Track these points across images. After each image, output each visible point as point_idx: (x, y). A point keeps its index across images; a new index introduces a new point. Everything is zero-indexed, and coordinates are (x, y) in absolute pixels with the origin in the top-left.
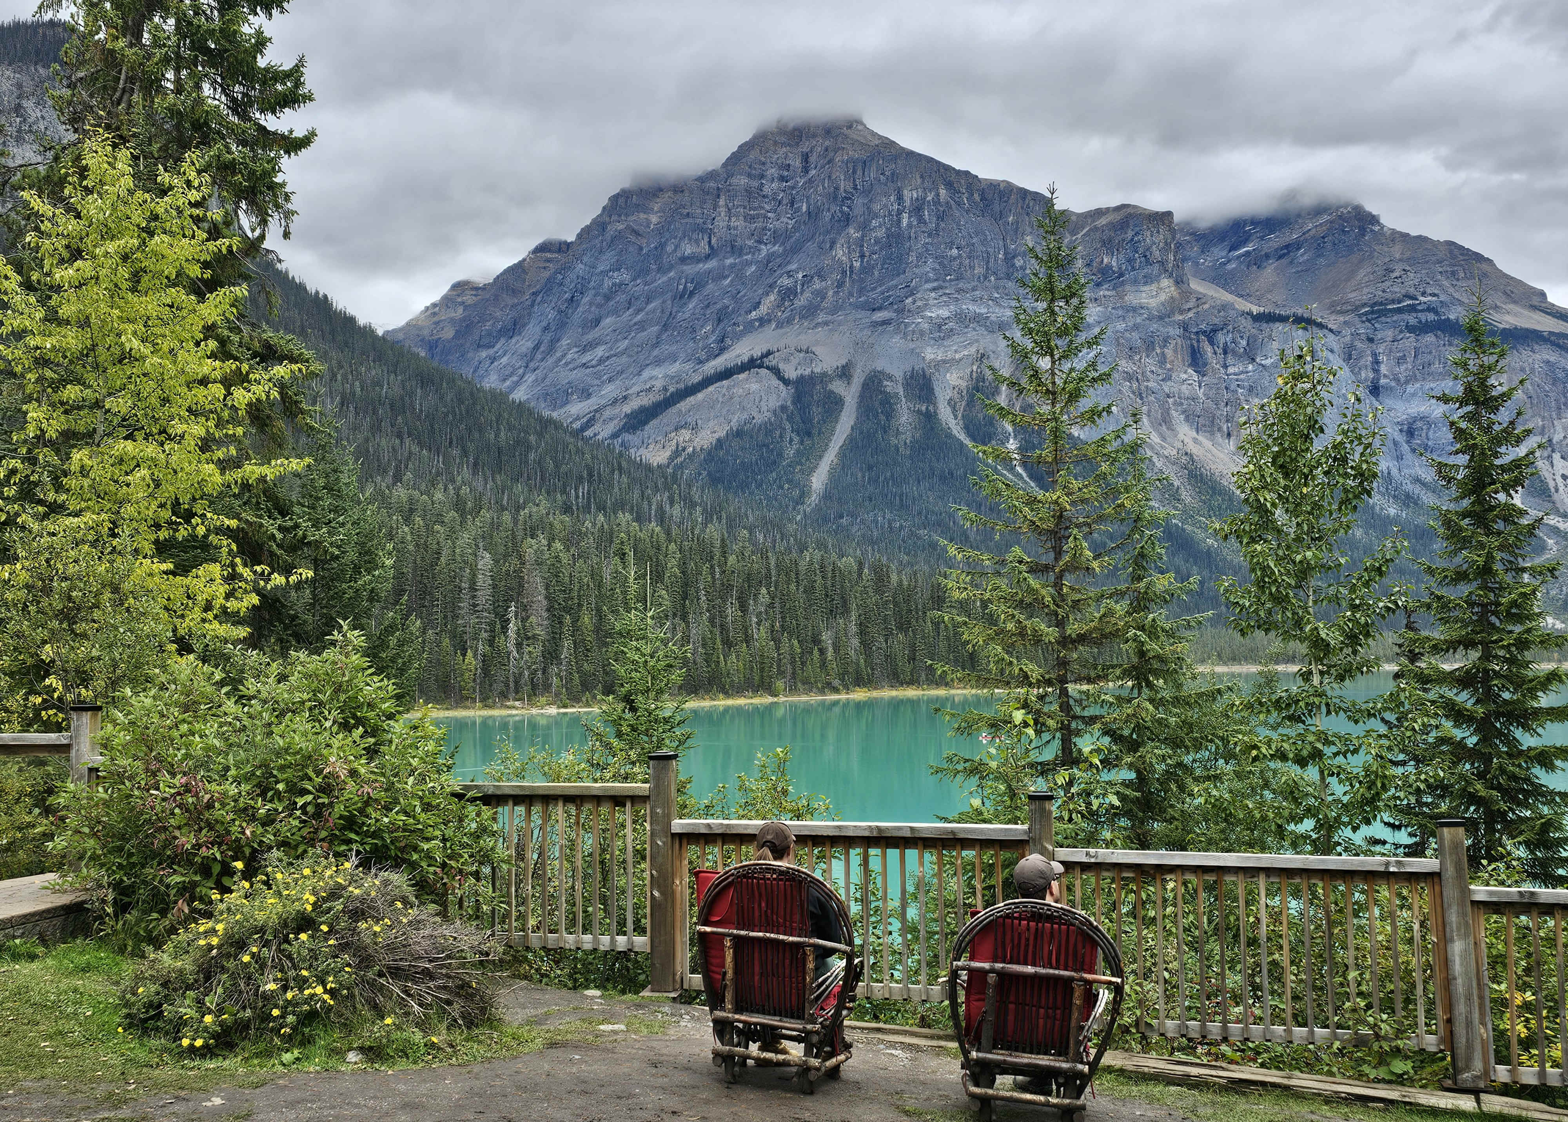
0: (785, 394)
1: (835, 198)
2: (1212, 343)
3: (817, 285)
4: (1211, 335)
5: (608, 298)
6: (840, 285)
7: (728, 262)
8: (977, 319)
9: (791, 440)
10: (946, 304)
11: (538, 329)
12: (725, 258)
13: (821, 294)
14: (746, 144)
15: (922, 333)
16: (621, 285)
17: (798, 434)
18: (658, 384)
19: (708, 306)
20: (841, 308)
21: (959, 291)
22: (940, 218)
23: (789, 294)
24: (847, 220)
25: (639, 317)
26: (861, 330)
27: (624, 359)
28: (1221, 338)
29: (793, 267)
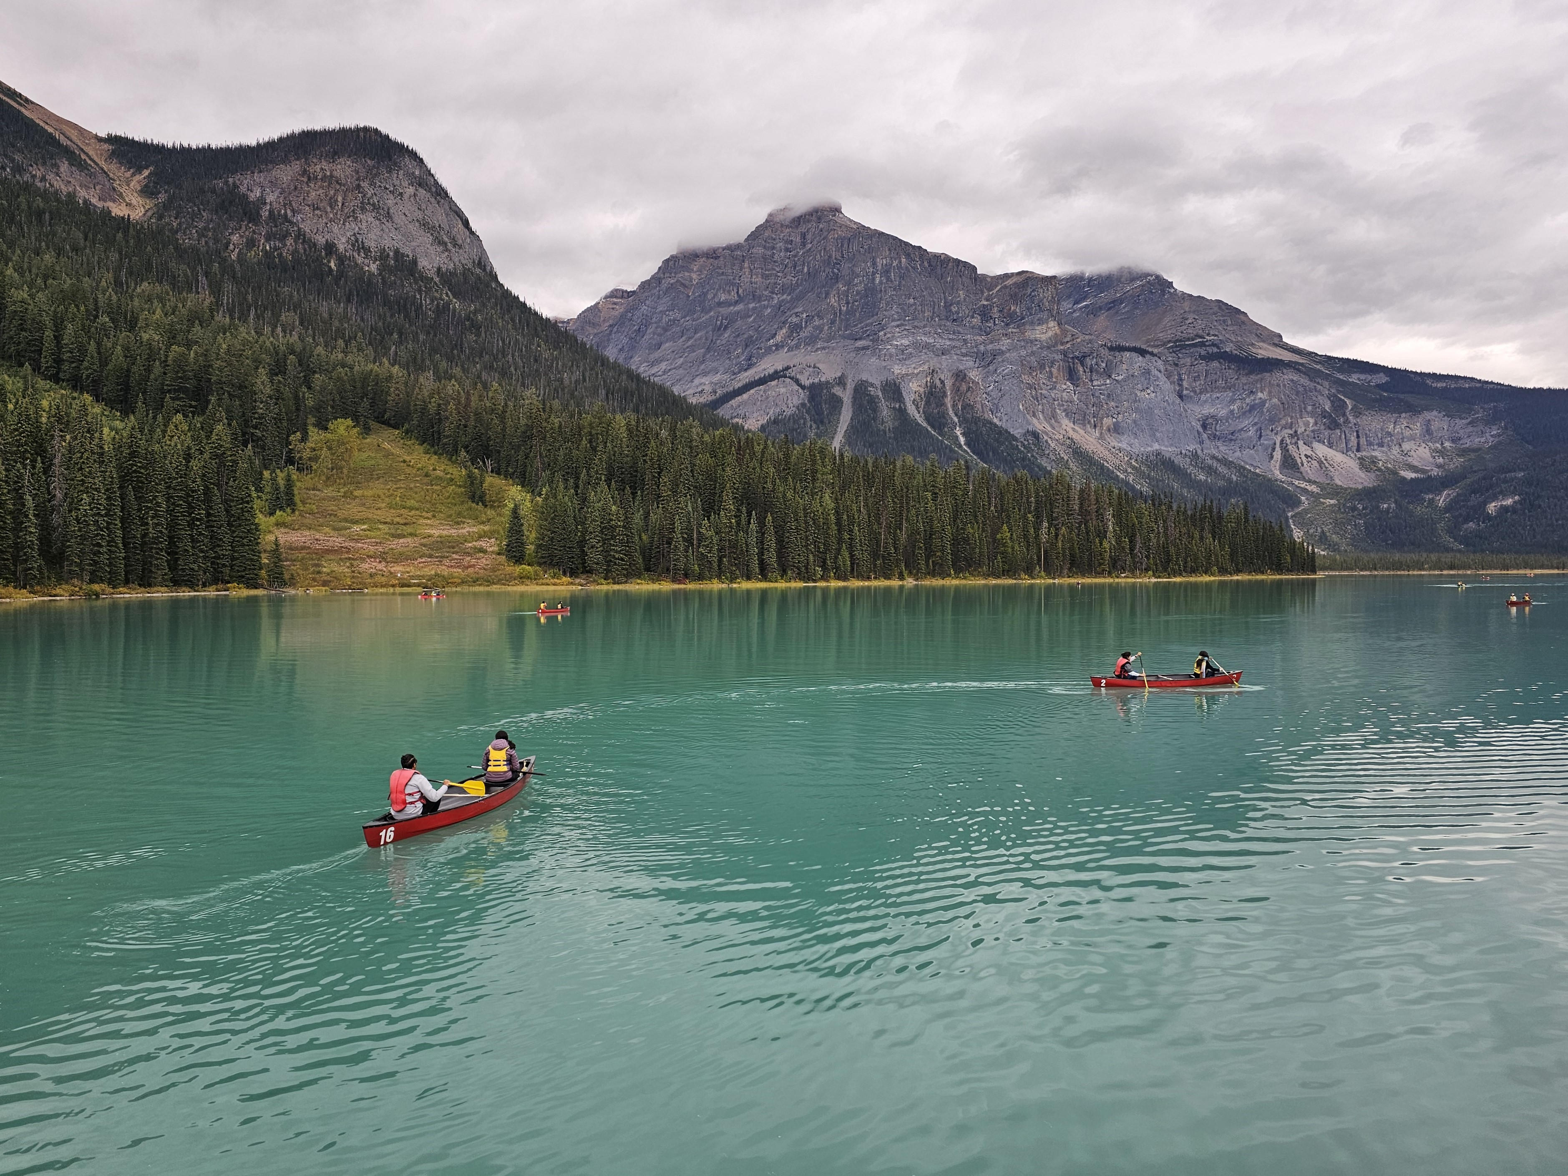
0: (803, 395)
1: (829, 264)
2: (1083, 365)
3: (817, 322)
4: (1082, 359)
5: (665, 330)
6: (833, 322)
7: (751, 306)
8: (927, 346)
9: (811, 426)
10: (907, 336)
11: (615, 350)
12: (748, 303)
13: (820, 329)
14: (761, 226)
15: (891, 356)
16: (674, 320)
17: (815, 423)
18: (708, 388)
19: (738, 335)
20: (834, 338)
21: (915, 327)
22: (902, 277)
23: (796, 328)
24: (836, 278)
25: (690, 343)
26: (849, 353)
27: (681, 371)
28: (1088, 361)
29: (800, 309)
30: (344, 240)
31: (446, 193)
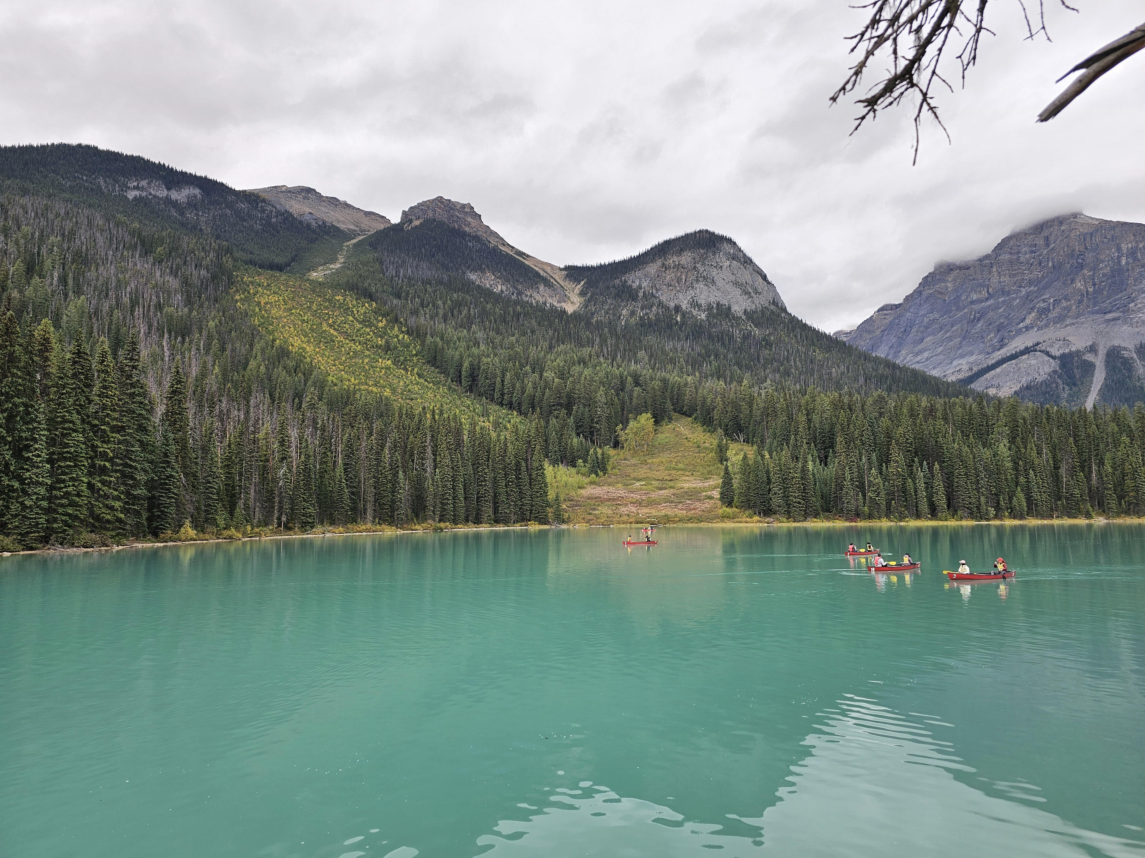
0: (1054, 364)
1: (1073, 256)
3: (1064, 304)
5: (927, 328)
6: (1080, 302)
7: (1000, 300)
9: (1064, 388)
11: (887, 348)
12: (998, 298)
13: (1068, 309)
14: (1007, 238)
15: (1143, 322)
16: (934, 320)
17: (1067, 385)
18: (965, 367)
19: (990, 324)
20: (1082, 314)
23: (1044, 312)
24: (1081, 267)
25: (948, 335)
26: (1099, 325)
27: (941, 357)
29: (1047, 296)
30: (686, 302)
31: (751, 261)
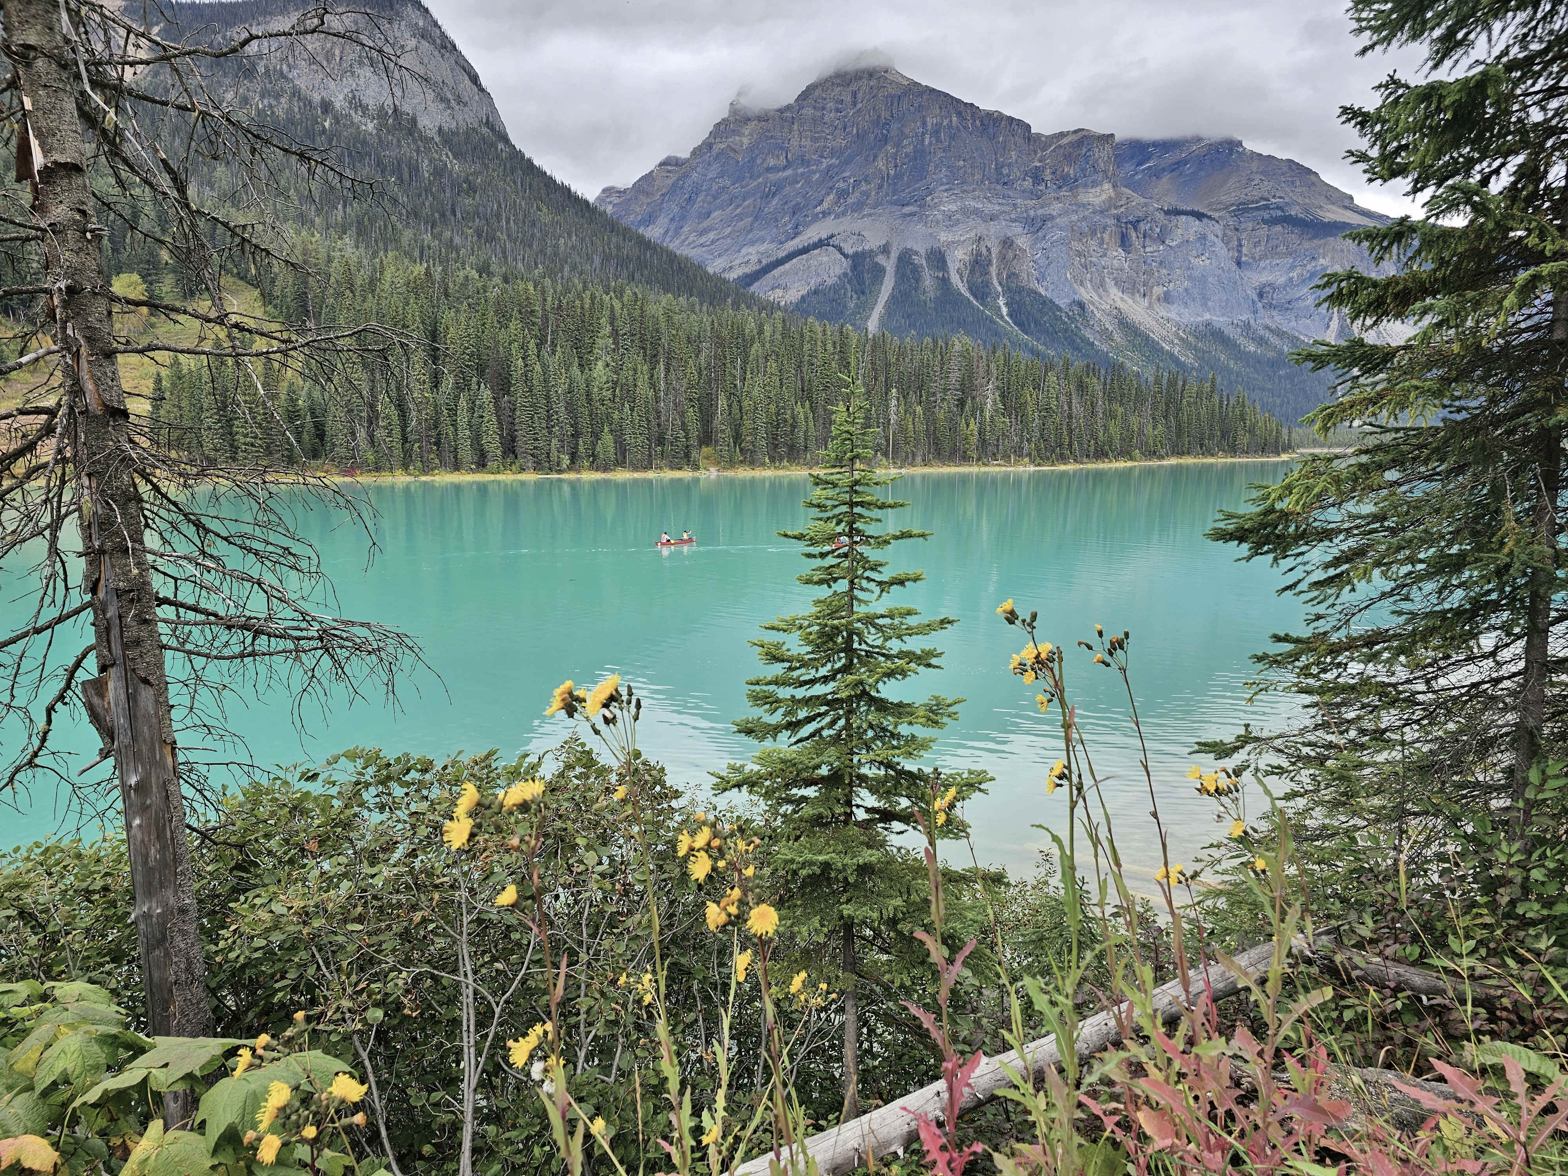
0: (846, 264)
1: (878, 124)
2: (1136, 229)
3: (864, 187)
4: (1135, 224)
5: (715, 198)
6: (880, 187)
7: (800, 171)
8: (976, 212)
9: (852, 297)
10: (955, 201)
11: (667, 220)
12: (797, 168)
13: (867, 194)
14: (812, 85)
15: (938, 222)
16: (724, 187)
17: (856, 293)
18: (754, 258)
19: (786, 203)
20: (881, 204)
21: (963, 192)
22: (952, 138)
23: (843, 194)
24: (885, 140)
25: (738, 211)
26: (895, 220)
27: (729, 240)
28: (1142, 226)
29: (847, 174)
30: (341, 97)
31: (454, 46)
